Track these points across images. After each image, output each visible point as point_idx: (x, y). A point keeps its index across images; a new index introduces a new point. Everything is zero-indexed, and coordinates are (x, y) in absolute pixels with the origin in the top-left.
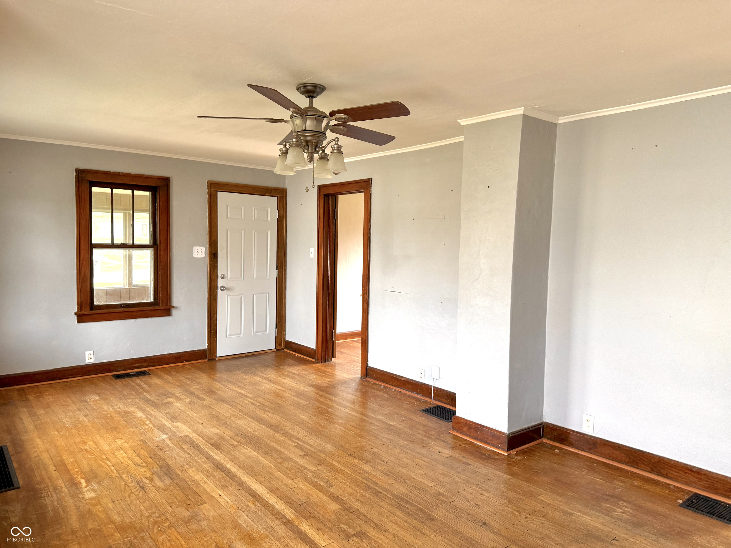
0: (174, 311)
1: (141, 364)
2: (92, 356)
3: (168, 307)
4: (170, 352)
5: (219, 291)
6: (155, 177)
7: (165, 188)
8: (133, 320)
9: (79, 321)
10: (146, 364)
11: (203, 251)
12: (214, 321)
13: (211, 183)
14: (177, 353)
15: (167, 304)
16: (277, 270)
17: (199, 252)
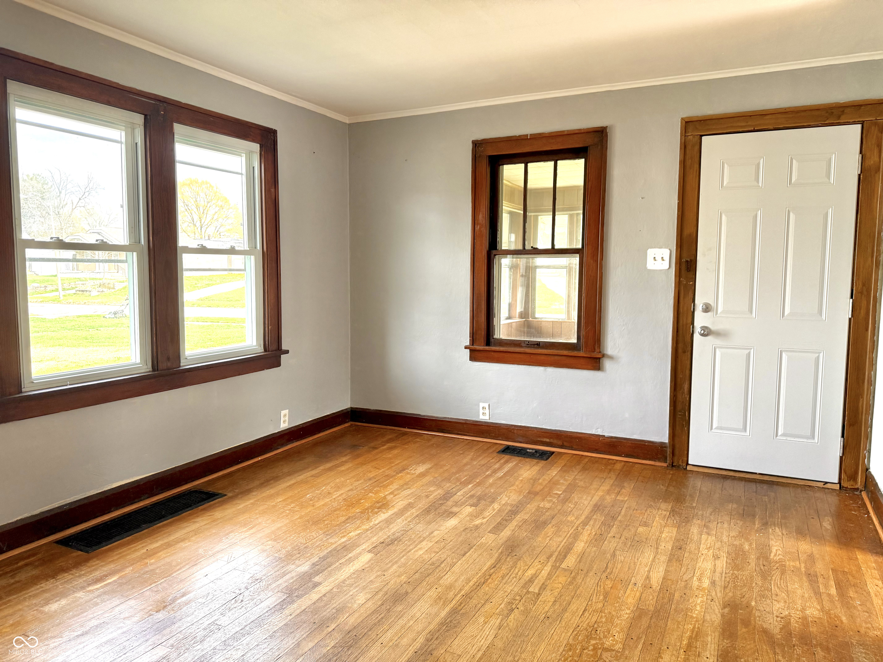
0: (607, 364)
1: (552, 440)
2: (487, 411)
3: (595, 355)
4: (599, 432)
5: (697, 337)
6: (583, 131)
7: (599, 147)
8: (541, 369)
9: (473, 358)
10: (560, 443)
11: (667, 258)
12: (683, 393)
13: (686, 122)
14: (612, 437)
15: (595, 349)
16: (851, 300)
17: (659, 258)
